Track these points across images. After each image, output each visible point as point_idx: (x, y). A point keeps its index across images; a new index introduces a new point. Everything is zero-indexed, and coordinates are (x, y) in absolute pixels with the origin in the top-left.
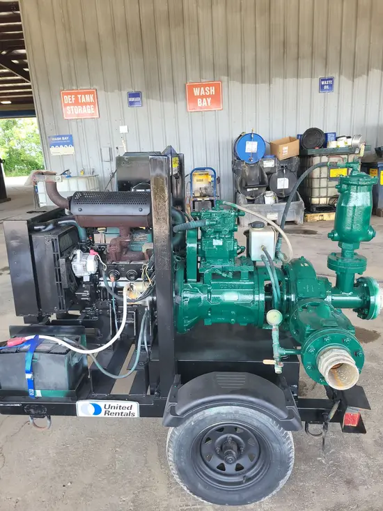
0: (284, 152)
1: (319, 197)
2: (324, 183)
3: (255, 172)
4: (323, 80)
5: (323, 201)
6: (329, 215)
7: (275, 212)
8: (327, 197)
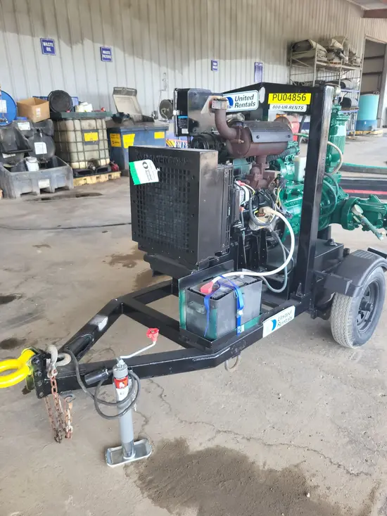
0: (37, 114)
1: (79, 161)
2: (80, 147)
3: (10, 136)
4: (44, 41)
5: (83, 165)
6: (91, 179)
7: (46, 178)
8: (85, 161)
